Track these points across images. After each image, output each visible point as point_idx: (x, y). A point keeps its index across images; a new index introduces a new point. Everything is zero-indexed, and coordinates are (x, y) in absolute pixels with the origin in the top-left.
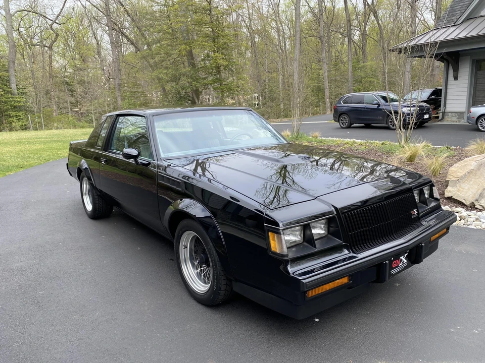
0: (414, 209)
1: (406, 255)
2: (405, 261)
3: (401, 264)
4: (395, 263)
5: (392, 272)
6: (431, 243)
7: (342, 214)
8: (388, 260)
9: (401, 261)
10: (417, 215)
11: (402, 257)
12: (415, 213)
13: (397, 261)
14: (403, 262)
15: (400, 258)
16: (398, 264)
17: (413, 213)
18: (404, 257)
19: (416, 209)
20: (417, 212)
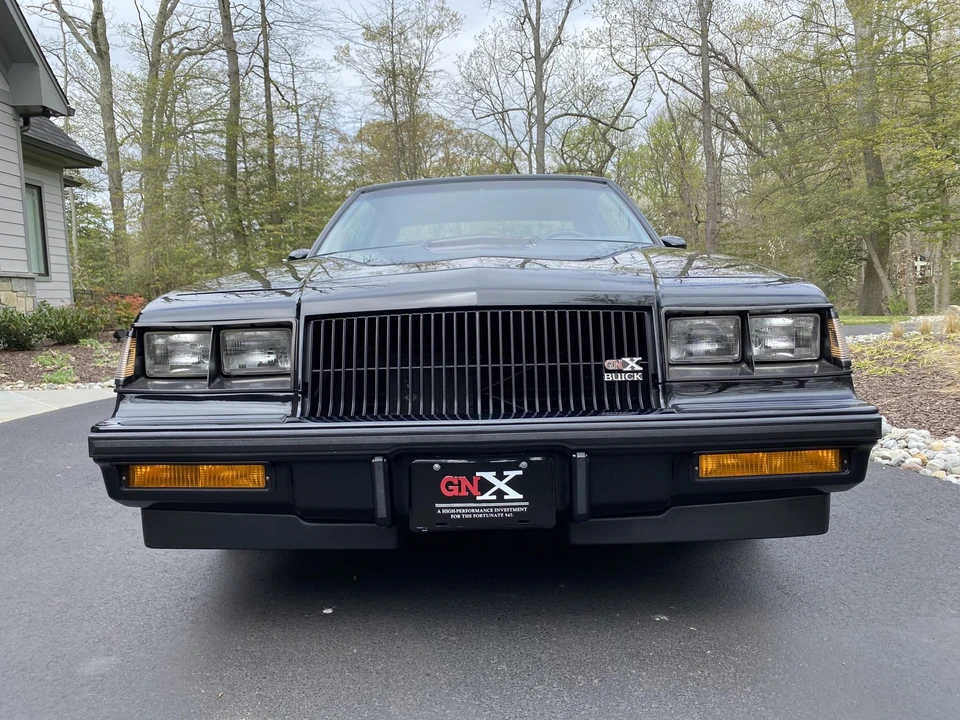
0: (632, 355)
1: (511, 474)
2: (513, 494)
3: (486, 496)
4: (450, 483)
5: (441, 509)
6: (697, 480)
7: (308, 319)
8: (384, 456)
9: (485, 486)
10: (637, 377)
11: (490, 476)
12: (628, 369)
13: (463, 478)
14: (500, 494)
15: (478, 474)
16: (467, 490)
17: (610, 364)
18: (500, 477)
19: (636, 359)
20: (638, 368)
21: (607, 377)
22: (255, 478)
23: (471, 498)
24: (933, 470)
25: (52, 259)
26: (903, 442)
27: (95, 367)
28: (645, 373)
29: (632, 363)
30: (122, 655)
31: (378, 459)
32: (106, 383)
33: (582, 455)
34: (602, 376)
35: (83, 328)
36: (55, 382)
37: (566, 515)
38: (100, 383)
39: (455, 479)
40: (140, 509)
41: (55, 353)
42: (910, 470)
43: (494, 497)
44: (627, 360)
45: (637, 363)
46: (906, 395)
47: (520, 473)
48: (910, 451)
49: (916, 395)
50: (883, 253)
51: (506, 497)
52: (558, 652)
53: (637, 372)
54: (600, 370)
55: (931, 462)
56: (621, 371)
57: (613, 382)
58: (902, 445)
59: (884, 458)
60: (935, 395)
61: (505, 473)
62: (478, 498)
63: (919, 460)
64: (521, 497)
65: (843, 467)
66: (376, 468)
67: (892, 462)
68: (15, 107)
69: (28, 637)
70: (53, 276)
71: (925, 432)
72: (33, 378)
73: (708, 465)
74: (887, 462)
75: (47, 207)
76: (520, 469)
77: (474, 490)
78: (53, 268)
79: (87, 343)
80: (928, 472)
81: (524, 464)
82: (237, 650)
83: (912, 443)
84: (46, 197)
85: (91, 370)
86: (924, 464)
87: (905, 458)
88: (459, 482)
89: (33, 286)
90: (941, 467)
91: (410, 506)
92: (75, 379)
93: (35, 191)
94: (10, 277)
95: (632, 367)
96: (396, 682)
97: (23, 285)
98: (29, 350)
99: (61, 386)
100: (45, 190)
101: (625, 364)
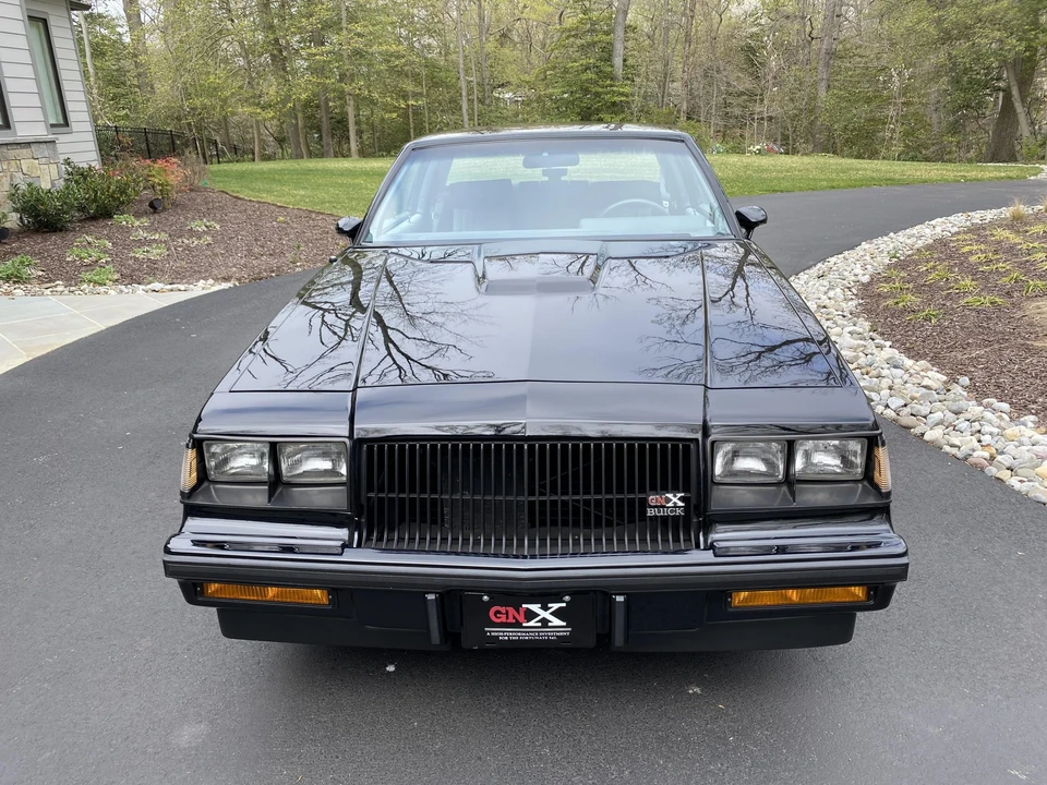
0: (675, 490)
1: (555, 606)
2: (556, 622)
3: (532, 623)
4: (499, 612)
5: (490, 632)
6: (730, 610)
7: (361, 441)
8: (436, 593)
9: (531, 615)
10: (679, 512)
11: (535, 608)
12: (670, 505)
13: (511, 610)
14: (545, 622)
15: (524, 606)
16: (514, 618)
17: (653, 499)
18: (545, 608)
19: (679, 495)
20: (680, 504)
21: (651, 512)
22: (319, 596)
23: (518, 625)
24: (999, 469)
25: (70, 107)
26: (976, 426)
27: (136, 259)
28: (686, 509)
29: (675, 499)
30: (211, 722)
31: (431, 597)
32: (149, 286)
33: (620, 599)
34: (646, 512)
35: (115, 199)
36: (95, 282)
37: (605, 638)
38: (141, 287)
39: (503, 610)
40: (215, 609)
41: (90, 239)
42: (975, 466)
43: (540, 624)
44: (670, 496)
45: (679, 499)
46: (996, 346)
47: (564, 605)
48: (982, 438)
49: (1007, 348)
50: (1026, 80)
51: (550, 624)
52: (596, 735)
53: (680, 507)
54: (644, 504)
55: (999, 458)
56: (664, 507)
57: (656, 516)
58: (974, 429)
59: (952, 446)
60: (1028, 349)
61: (550, 605)
62: (524, 625)
63: (987, 455)
64: (564, 624)
65: (869, 597)
66: (429, 605)
67: (959, 455)
69: (125, 694)
70: (74, 126)
71: (1005, 406)
72: (71, 276)
73: (740, 598)
74: (954, 451)
75: (56, 43)
76: (563, 602)
77: (521, 618)
78: (72, 117)
79: (123, 219)
80: (992, 471)
81: (567, 598)
82: (311, 720)
83: (987, 428)
84: (54, 32)
85: (130, 262)
86: (992, 458)
87: (974, 450)
88: (507, 612)
89: (55, 150)
90: (1008, 464)
91: (462, 624)
92: (116, 276)
93: (41, 24)
94: (28, 144)
95: (675, 503)
96: (452, 766)
97: (45, 150)
98: (61, 230)
99: (102, 289)
100: (52, 22)
101: (668, 500)
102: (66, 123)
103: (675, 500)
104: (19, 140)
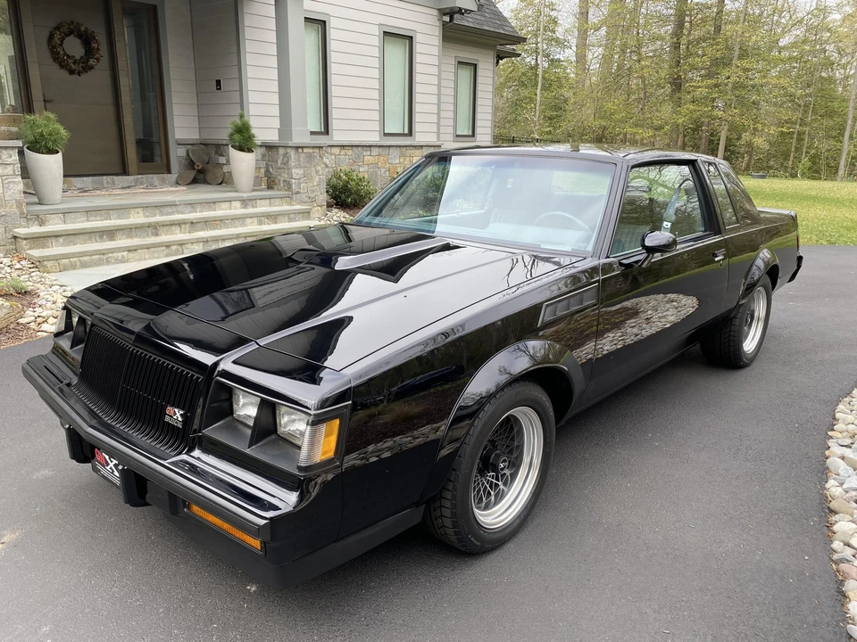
2: (116, 473)
9: (107, 463)
10: (179, 425)
12: (176, 418)
16: (103, 461)
17: (170, 410)
19: (181, 412)
20: (180, 419)
25: (478, 123)
28: (183, 424)
42: (841, 572)
44: (176, 410)
45: (181, 415)
51: (114, 473)
53: (180, 421)
56: (173, 417)
59: (847, 545)
64: (119, 476)
65: (261, 547)
67: (836, 556)
68: (439, 10)
70: (478, 137)
73: (195, 509)
75: (479, 80)
78: (478, 130)
80: (851, 586)
84: (480, 72)
93: (472, 68)
94: (422, 146)
100: (480, 66)
101: (175, 414)
102: (473, 135)
103: (178, 415)
104: (415, 143)
